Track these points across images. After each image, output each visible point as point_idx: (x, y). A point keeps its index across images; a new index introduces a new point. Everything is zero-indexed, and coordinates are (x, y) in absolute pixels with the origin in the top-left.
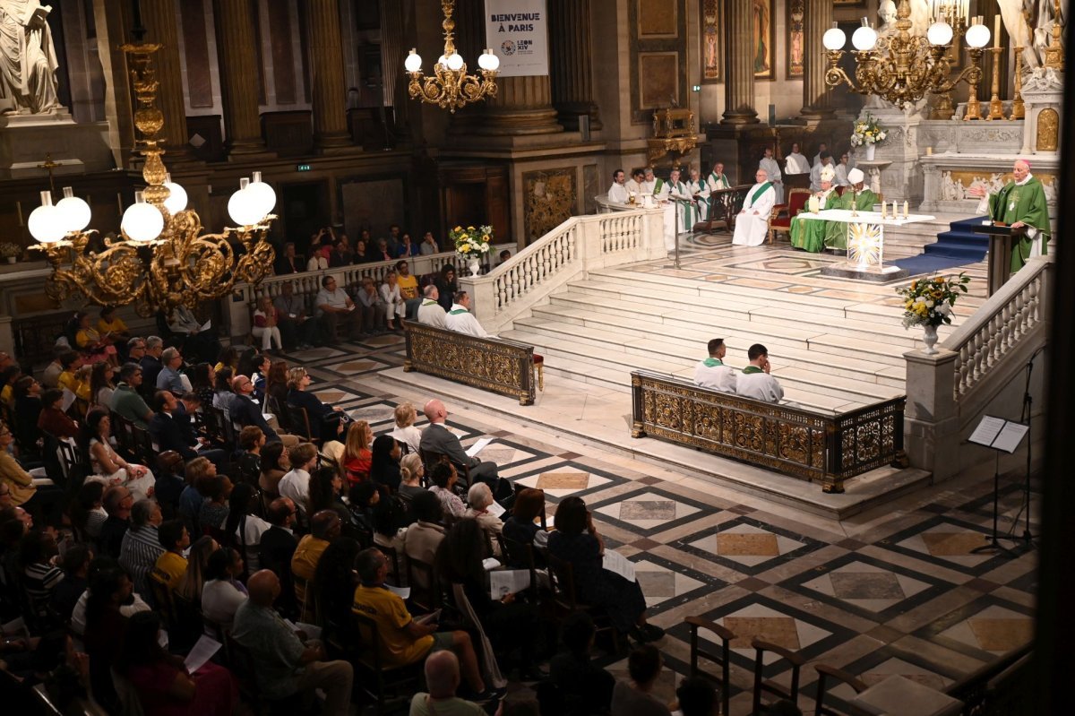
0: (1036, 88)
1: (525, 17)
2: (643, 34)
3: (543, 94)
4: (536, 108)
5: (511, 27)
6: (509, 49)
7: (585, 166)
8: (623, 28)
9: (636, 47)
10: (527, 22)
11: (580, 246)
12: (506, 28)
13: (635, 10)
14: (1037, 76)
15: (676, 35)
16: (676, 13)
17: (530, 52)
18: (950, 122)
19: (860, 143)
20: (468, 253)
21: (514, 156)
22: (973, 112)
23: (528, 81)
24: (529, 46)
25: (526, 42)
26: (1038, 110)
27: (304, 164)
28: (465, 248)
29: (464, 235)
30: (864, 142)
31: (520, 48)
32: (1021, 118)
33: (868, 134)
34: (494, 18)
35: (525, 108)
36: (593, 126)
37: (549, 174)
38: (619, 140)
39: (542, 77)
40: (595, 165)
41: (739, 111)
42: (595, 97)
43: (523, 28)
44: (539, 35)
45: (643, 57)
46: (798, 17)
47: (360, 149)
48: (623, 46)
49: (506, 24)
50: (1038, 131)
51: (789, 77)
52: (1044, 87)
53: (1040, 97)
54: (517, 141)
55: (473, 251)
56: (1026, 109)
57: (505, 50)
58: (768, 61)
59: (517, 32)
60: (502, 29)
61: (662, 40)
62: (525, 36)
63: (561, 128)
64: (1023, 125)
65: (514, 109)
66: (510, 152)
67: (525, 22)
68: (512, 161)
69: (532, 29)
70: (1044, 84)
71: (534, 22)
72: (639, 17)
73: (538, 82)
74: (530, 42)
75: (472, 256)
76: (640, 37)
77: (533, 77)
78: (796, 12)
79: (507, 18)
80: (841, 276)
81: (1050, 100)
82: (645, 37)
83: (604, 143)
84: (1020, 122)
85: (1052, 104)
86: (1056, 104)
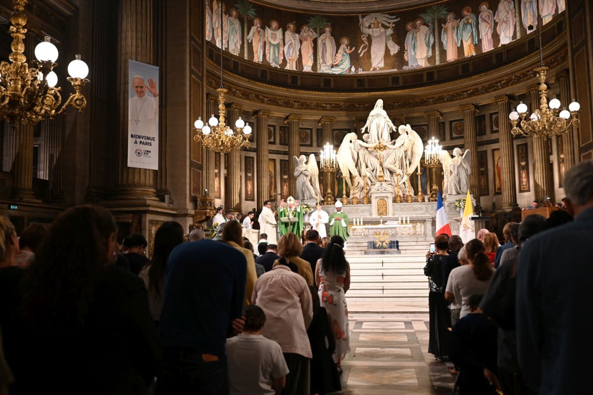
0: (378, 190)
1: (148, 138)
3: (150, 180)
4: (150, 187)
5: (141, 142)
6: (139, 153)
8: (188, 153)
9: (191, 164)
10: (149, 141)
12: (138, 142)
13: (191, 146)
14: (378, 185)
15: (201, 163)
16: (201, 152)
17: (150, 157)
22: (345, 201)
23: (147, 171)
24: (149, 153)
25: (148, 151)
26: (377, 200)
27: (14, 205)
31: (145, 154)
33: (307, 209)
34: (132, 136)
36: (171, 201)
37: (157, 223)
38: (186, 209)
42: (169, 187)
43: (147, 144)
44: (154, 148)
45: (193, 170)
47: (40, 201)
48: (188, 162)
49: (138, 140)
50: (378, 207)
53: (379, 194)
56: (373, 199)
57: (137, 153)
59: (143, 145)
60: (136, 142)
61: (197, 164)
62: (147, 148)
63: (158, 199)
64: (371, 206)
65: (140, 186)
67: (148, 141)
68: (146, 212)
69: (151, 145)
70: (381, 189)
71: (152, 142)
72: (192, 150)
74: (150, 152)
76: (192, 160)
77: (149, 170)
79: (139, 137)
80: (376, 254)
81: (384, 195)
82: (194, 161)
83: (177, 211)
84: (369, 205)
85: (383, 197)
86: (387, 197)
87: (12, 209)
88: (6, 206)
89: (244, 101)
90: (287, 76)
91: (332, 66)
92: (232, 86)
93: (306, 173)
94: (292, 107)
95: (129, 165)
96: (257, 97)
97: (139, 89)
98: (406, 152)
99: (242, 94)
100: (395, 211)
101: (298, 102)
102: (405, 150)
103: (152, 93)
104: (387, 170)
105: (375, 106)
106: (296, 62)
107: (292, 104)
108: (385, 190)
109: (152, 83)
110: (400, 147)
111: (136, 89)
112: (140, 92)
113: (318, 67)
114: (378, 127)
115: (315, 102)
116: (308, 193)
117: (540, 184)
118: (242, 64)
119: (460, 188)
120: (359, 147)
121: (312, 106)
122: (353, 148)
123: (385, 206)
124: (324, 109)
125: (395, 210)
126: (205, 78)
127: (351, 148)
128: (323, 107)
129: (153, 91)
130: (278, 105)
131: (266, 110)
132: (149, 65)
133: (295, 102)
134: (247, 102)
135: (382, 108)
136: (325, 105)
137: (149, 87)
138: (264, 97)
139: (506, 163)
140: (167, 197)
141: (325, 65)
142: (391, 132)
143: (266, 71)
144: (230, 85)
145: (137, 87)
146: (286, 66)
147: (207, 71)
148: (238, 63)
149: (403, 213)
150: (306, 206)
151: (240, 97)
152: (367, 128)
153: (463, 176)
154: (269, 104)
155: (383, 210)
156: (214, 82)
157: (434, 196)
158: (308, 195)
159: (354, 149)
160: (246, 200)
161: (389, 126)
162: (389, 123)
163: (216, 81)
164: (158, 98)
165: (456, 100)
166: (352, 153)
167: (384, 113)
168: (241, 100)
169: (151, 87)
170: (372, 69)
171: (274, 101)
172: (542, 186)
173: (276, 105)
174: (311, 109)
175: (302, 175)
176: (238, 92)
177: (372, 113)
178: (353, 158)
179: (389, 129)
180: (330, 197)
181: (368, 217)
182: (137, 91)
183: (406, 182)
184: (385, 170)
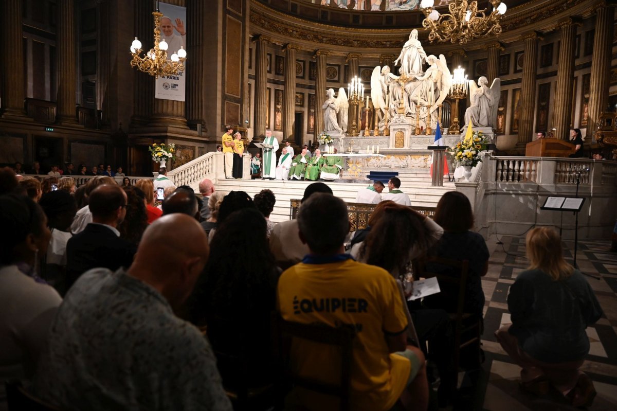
0: (396, 122)
2: (227, 93)
3: (181, 110)
4: (178, 116)
6: (166, 87)
7: (199, 147)
8: (219, 87)
9: (224, 98)
10: (177, 76)
11: (214, 167)
12: (166, 77)
13: (224, 81)
14: (396, 117)
15: (239, 97)
16: (240, 87)
17: (177, 90)
18: (358, 137)
19: (323, 143)
20: (161, 157)
21: (169, 134)
22: (367, 133)
23: (175, 103)
24: (177, 87)
25: (175, 85)
26: (395, 132)
27: (50, 127)
28: (159, 154)
29: (159, 148)
30: (325, 143)
31: (172, 87)
32: (389, 134)
33: (327, 139)
35: (173, 115)
36: (203, 130)
37: (183, 147)
38: (216, 137)
39: (181, 102)
40: (203, 148)
41: (259, 137)
42: (204, 118)
43: (174, 78)
44: (182, 82)
45: (227, 103)
46: (279, 107)
47: (81, 126)
48: (219, 95)
50: (395, 140)
51: (275, 130)
53: (397, 126)
54: (170, 129)
55: (164, 156)
56: (391, 131)
58: (267, 122)
59: (171, 79)
60: (163, 77)
61: (235, 98)
62: (175, 82)
63: (188, 128)
64: (389, 138)
65: (168, 115)
66: (166, 132)
67: (175, 76)
68: (167, 137)
69: (178, 79)
70: (399, 121)
71: (179, 76)
72: (226, 85)
73: (180, 104)
74: (177, 85)
75: (163, 159)
76: (226, 93)
77: (177, 101)
78: (278, 104)
80: (345, 182)
81: (401, 127)
82: (228, 94)
83: (208, 138)
84: (388, 137)
85: (401, 129)
86: (404, 129)
87: (48, 131)
88: (42, 128)
89: (302, 41)
90: (349, 15)
91: (401, 4)
92: (289, 27)
93: (333, 106)
94: (352, 46)
95: (157, 96)
96: (316, 37)
97: (166, 29)
98: (435, 83)
99: (300, 35)
100: (412, 143)
101: (358, 41)
102: (435, 81)
103: (179, 31)
104: (413, 103)
105: (410, 37)
106: (365, 2)
107: (352, 43)
108: (402, 122)
109: (180, 23)
110: (428, 78)
111: (163, 29)
112: (167, 32)
113: (387, 5)
114: (409, 58)
115: (375, 40)
116: (330, 124)
117: (592, 117)
118: (301, 6)
120: (389, 80)
121: (372, 44)
122: (383, 81)
123: (403, 138)
124: (384, 46)
125: (412, 142)
126: (248, 19)
127: (381, 81)
128: (383, 44)
129: (181, 30)
130: (337, 44)
131: (324, 49)
132: (177, 6)
133: (355, 41)
134: (305, 42)
135: (417, 38)
136: (385, 43)
137: (177, 27)
138: (323, 37)
139: (561, 95)
140: (199, 126)
141: (393, 3)
142: (424, 64)
143: (327, 12)
144: (286, 26)
145: (164, 27)
146: (354, 6)
147: (251, 10)
148: (296, 5)
149: (419, 145)
150: (326, 137)
151: (298, 38)
152: (400, 61)
153: (484, 107)
154: (328, 44)
155: (400, 141)
156: (267, 23)
157: (455, 128)
158: (331, 126)
159: (385, 82)
160: (308, 133)
161: (421, 58)
162: (421, 54)
163: (268, 23)
164: (185, 36)
165: (518, 28)
166: (382, 87)
167: (419, 44)
168: (297, 40)
169: (178, 26)
170: (440, 4)
171: (333, 41)
172: (594, 120)
173: (335, 45)
174: (371, 47)
175: (329, 108)
176: (295, 32)
177: (407, 44)
178: (383, 91)
179: (421, 60)
180: (355, 129)
181: (385, 148)
182: (164, 31)
183: (431, 115)
184: (411, 103)
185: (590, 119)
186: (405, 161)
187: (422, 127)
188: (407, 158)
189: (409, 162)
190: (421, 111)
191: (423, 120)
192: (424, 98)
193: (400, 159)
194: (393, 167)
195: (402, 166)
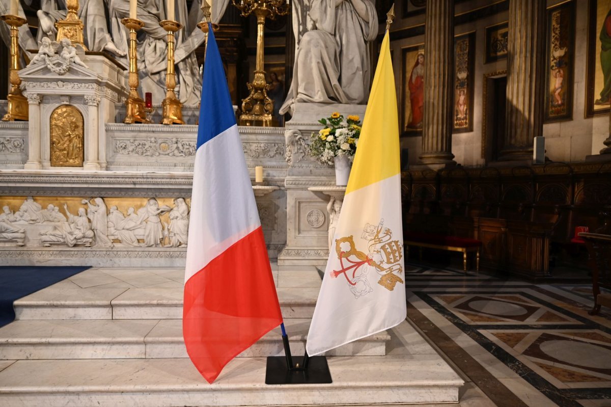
0: (46, 70)
14: (46, 50)
26: (49, 108)
32: (23, 118)
50: (51, 137)
52: (58, 69)
53: (53, 85)
56: (30, 102)
64: (26, 129)
70: (59, 64)
81: (68, 89)
84: (20, 124)
85: (71, 97)
86: (80, 98)
100: (116, 152)
108: (70, 70)
117: (521, 107)
119: (340, 80)
125: (115, 147)
149: (142, 159)
157: (257, 108)
172: (527, 114)
183: (181, 66)
184: (114, 20)
185: (517, 110)
186: (82, 220)
187: (149, 95)
188: (91, 208)
189: (98, 224)
190: (149, 50)
191: (157, 77)
192: (154, 11)
193: (62, 211)
194: (33, 244)
195: (70, 240)
